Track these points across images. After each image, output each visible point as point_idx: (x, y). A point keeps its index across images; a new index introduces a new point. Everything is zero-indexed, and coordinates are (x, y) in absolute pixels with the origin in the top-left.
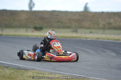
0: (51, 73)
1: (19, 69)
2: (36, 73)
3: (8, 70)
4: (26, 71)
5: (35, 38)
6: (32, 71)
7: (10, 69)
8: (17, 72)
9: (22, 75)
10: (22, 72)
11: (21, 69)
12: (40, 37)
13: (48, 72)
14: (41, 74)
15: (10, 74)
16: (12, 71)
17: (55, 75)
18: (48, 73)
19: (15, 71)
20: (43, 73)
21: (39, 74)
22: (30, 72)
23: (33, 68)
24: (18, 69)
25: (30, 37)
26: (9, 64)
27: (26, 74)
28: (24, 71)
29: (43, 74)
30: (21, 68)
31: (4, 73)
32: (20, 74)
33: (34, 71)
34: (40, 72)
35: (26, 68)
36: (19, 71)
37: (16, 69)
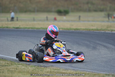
0: (66, 69)
2: (53, 69)
3: (30, 67)
4: (45, 68)
6: (51, 68)
7: (32, 66)
9: (42, 71)
10: (41, 69)
13: (62, 68)
14: (57, 70)
15: (33, 70)
16: (34, 68)
17: (68, 71)
21: (55, 70)
22: (49, 68)
24: (38, 66)
27: (45, 70)
28: (43, 67)
29: (59, 70)
31: (28, 70)
32: (41, 71)
36: (39, 68)
37: (36, 67)
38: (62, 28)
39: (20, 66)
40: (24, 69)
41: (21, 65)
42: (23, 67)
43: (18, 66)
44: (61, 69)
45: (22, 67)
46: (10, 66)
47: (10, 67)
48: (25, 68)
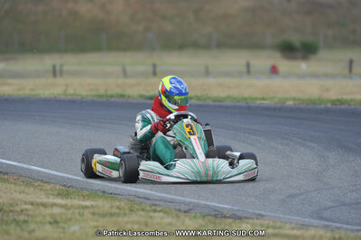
0: (304, 226)
1: (219, 215)
3: (190, 219)
4: (237, 221)
5: (275, 109)
6: (255, 221)
7: (195, 217)
8: (214, 223)
10: (225, 225)
11: (225, 217)
12: (290, 103)
13: (291, 223)
14: (274, 228)
16: (201, 221)
17: (307, 230)
18: (293, 225)
19: (210, 221)
20: (278, 224)
21: (268, 227)
22: (247, 223)
23: (258, 212)
24: (215, 216)
25: (259, 102)
26: (191, 203)
28: (231, 220)
29: (280, 228)
30: (225, 213)
33: (258, 222)
34: (271, 224)
35: (239, 214)
36: (217, 221)
37: (210, 218)
38: (294, 99)
39: (157, 214)
40: (170, 224)
41: (160, 211)
42: (168, 220)
43: (151, 217)
44: (288, 226)
45: (162, 218)
46: (125, 214)
47: (126, 219)
48: (174, 221)
